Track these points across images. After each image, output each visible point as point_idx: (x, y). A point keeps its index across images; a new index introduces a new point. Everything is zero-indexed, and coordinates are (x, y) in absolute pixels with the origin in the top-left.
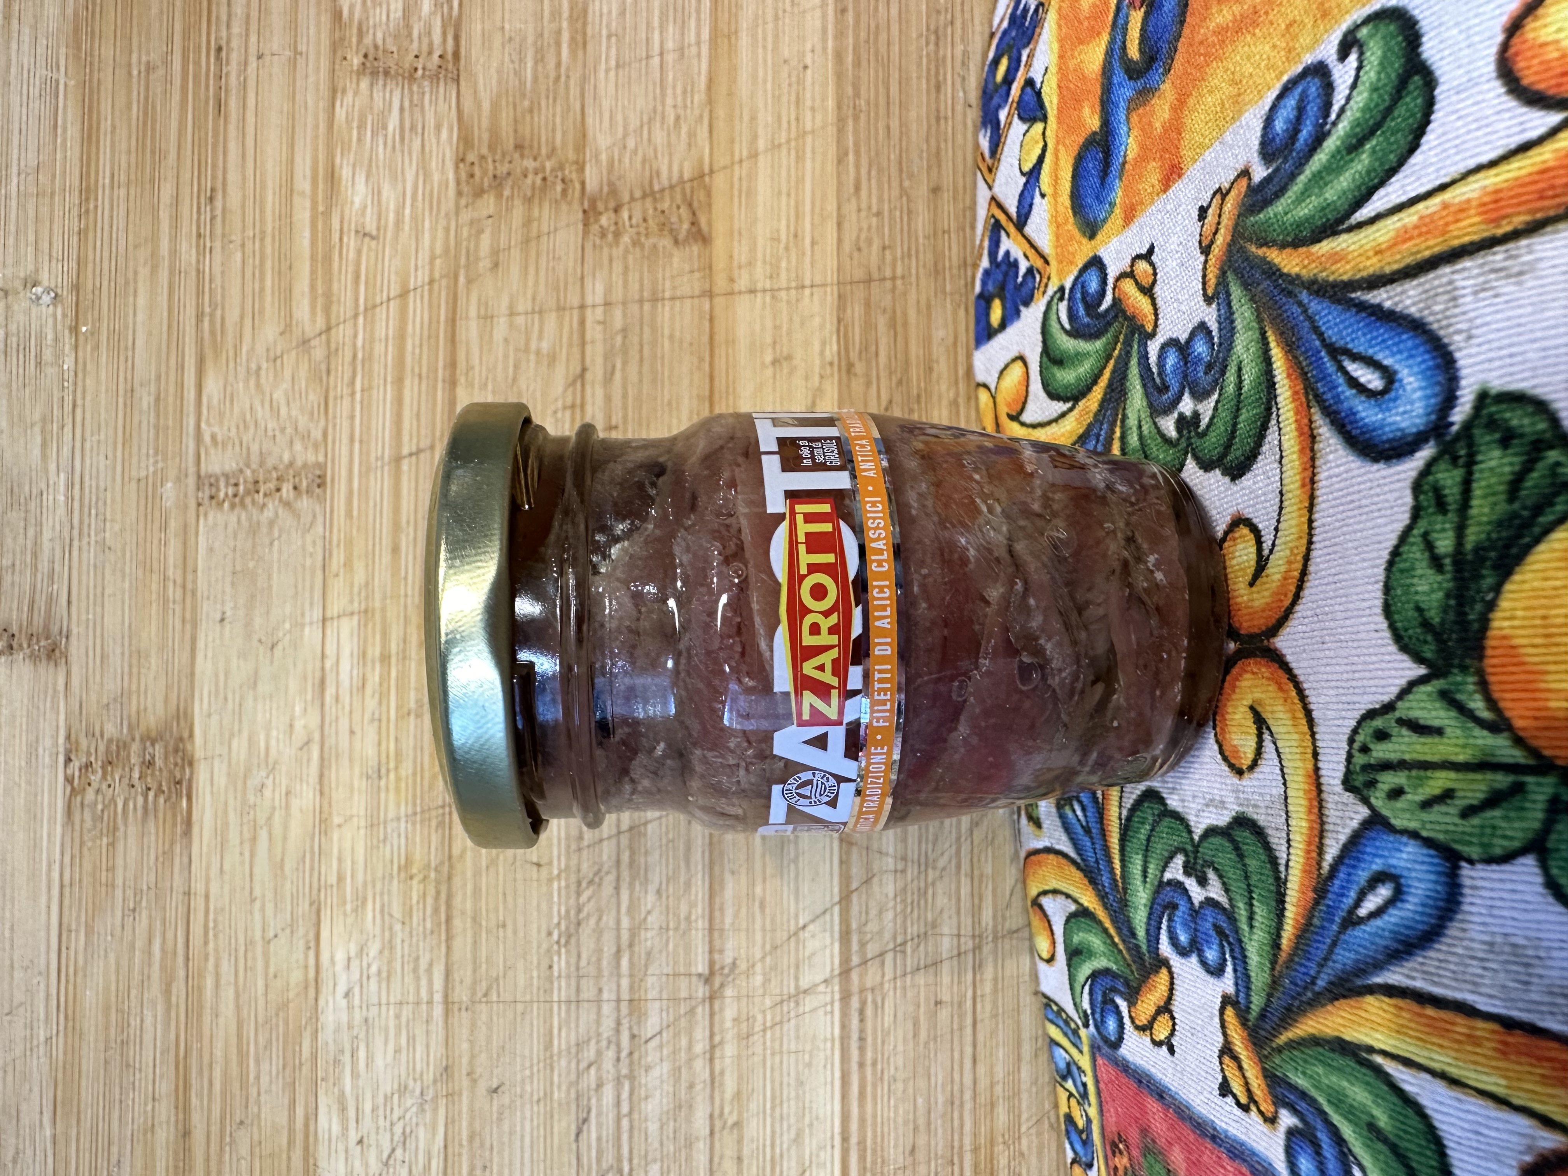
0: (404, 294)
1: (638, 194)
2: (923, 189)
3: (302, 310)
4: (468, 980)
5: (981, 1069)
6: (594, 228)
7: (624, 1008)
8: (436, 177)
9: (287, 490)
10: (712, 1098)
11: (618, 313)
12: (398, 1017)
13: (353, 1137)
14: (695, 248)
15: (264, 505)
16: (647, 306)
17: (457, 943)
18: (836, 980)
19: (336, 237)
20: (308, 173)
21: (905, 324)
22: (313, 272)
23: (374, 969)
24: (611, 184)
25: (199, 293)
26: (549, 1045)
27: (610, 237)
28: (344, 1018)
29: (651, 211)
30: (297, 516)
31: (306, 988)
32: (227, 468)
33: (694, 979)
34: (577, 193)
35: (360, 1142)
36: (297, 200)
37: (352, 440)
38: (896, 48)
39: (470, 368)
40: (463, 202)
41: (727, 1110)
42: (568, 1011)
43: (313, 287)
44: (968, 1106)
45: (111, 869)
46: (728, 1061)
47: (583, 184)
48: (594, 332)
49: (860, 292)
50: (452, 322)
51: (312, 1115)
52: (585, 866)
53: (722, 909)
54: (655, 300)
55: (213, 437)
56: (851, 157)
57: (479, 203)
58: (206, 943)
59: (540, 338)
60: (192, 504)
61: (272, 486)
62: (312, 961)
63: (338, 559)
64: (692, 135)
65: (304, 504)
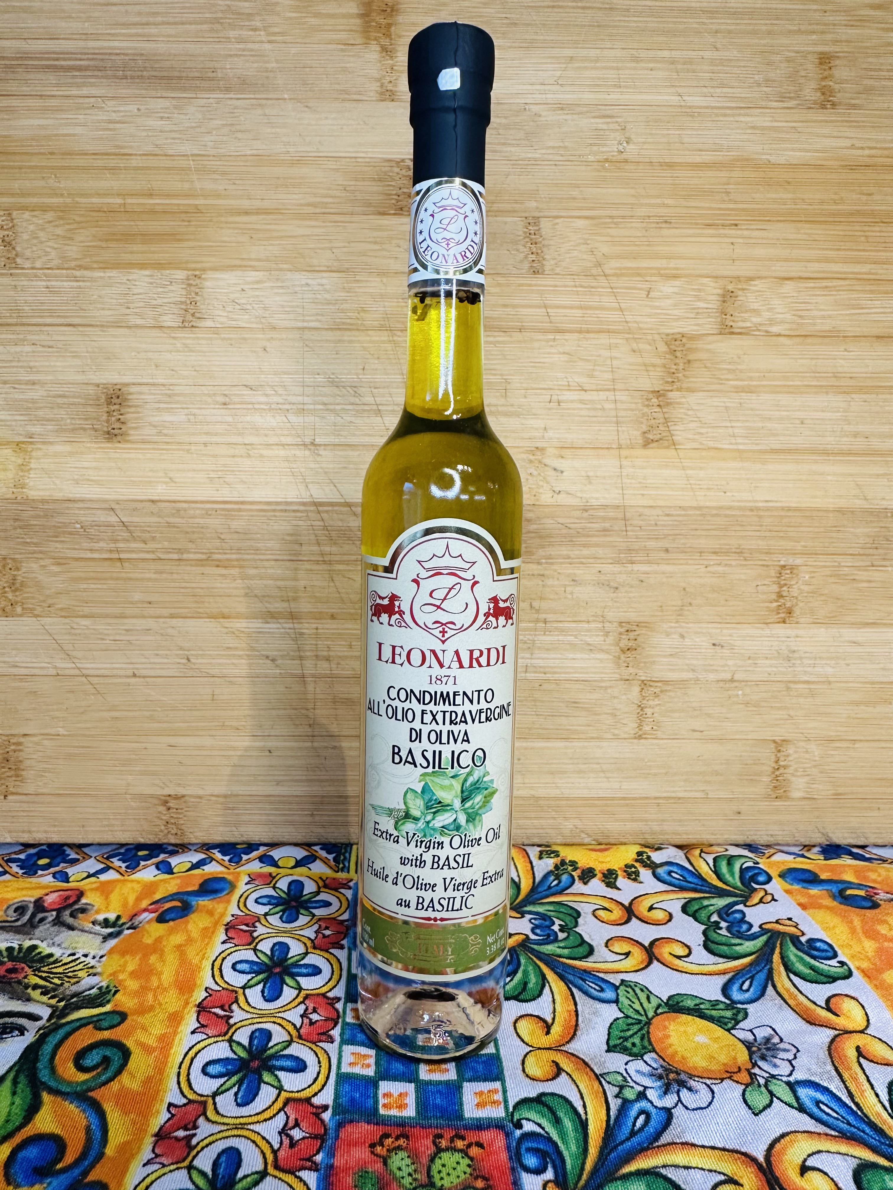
0: (621, 309)
1: (666, 416)
2: (667, 546)
3: (614, 264)
4: (313, 338)
5: (273, 563)
6: (651, 396)
7: (301, 406)
8: (674, 324)
9: (534, 257)
10: (261, 445)
11: (612, 406)
12: (297, 306)
13: (245, 287)
14: (641, 441)
15: (525, 247)
16: (615, 419)
17: (330, 333)
18: (311, 500)
19: (648, 278)
20: (678, 266)
21: (605, 536)
22: (631, 268)
23: (319, 296)
24: (671, 403)
25: (623, 217)
26: (285, 373)
27: (647, 403)
28: (298, 283)
29: (658, 421)
30: (521, 262)
31: (310, 266)
32: (542, 230)
33: (313, 438)
34: (667, 388)
35: (243, 290)
36: (664, 261)
37: (556, 286)
38: (733, 533)
39: (587, 339)
40: (664, 336)
41: (256, 451)
42: (300, 382)
43: (625, 268)
44: (256, 557)
45: (363, 180)
46: (277, 452)
47: (672, 391)
48: (603, 395)
49: (621, 515)
50: (609, 331)
51: (255, 269)
52: (363, 389)
53: (343, 450)
54: (617, 423)
55: (557, 224)
56: (683, 513)
57: (663, 344)
58: (331, 222)
59: (601, 371)
60: (527, 215)
61: (534, 250)
62: (322, 269)
63: (501, 280)
64: (694, 440)
65: (526, 265)
